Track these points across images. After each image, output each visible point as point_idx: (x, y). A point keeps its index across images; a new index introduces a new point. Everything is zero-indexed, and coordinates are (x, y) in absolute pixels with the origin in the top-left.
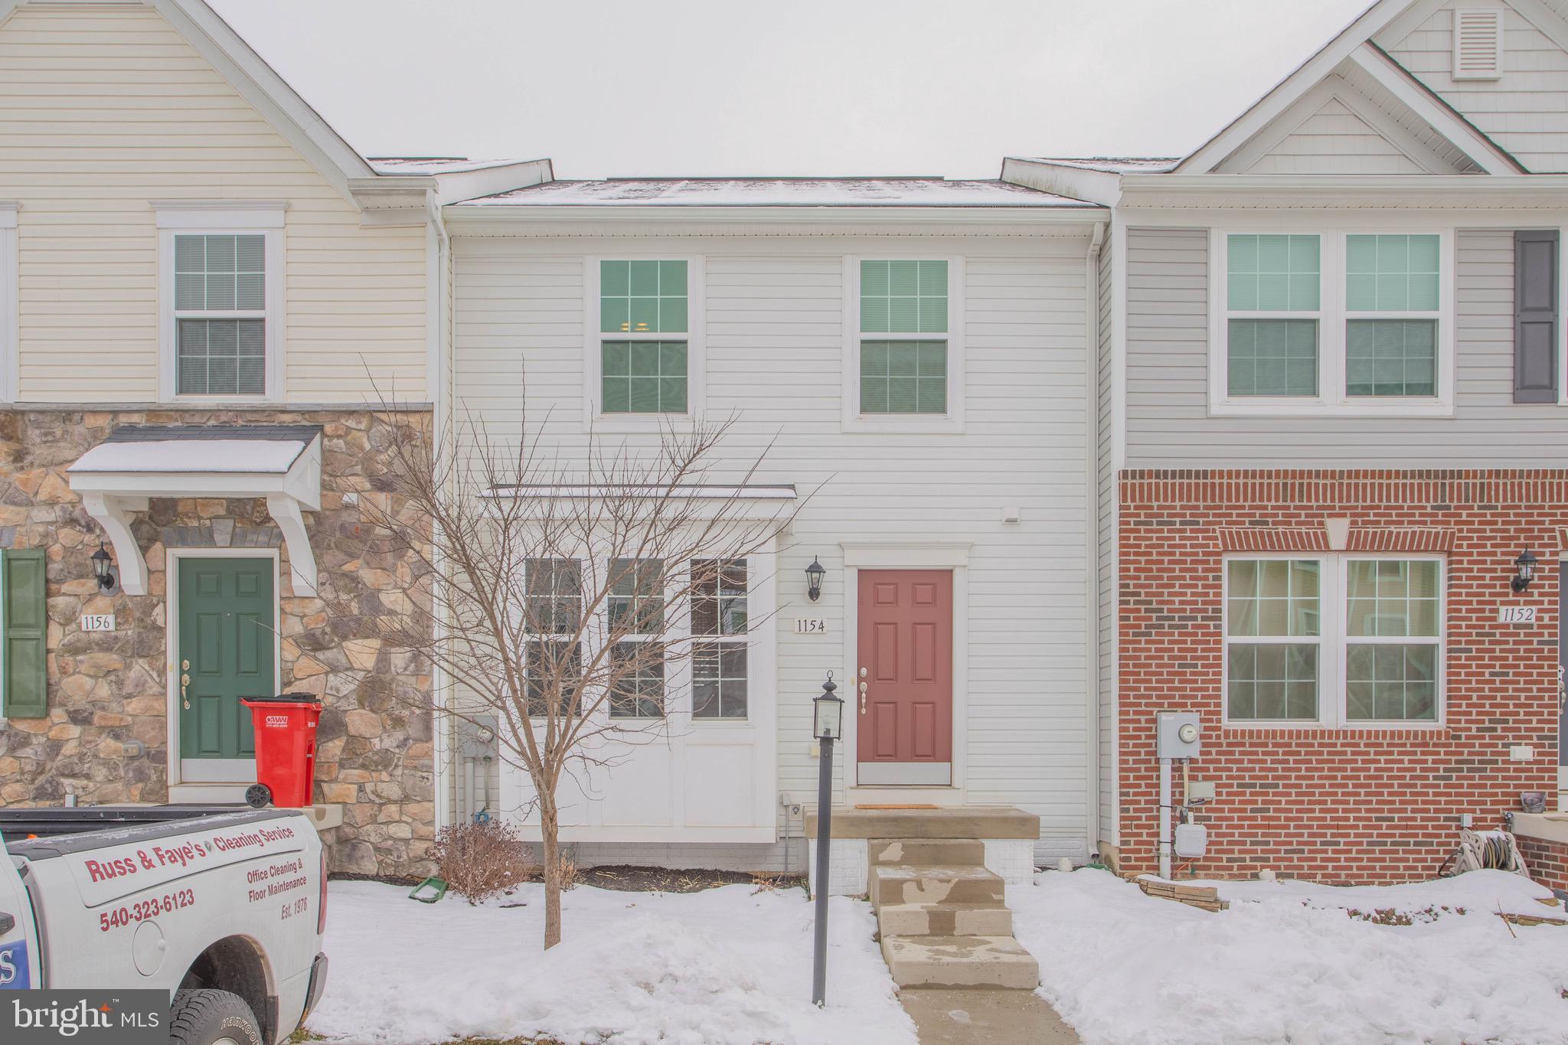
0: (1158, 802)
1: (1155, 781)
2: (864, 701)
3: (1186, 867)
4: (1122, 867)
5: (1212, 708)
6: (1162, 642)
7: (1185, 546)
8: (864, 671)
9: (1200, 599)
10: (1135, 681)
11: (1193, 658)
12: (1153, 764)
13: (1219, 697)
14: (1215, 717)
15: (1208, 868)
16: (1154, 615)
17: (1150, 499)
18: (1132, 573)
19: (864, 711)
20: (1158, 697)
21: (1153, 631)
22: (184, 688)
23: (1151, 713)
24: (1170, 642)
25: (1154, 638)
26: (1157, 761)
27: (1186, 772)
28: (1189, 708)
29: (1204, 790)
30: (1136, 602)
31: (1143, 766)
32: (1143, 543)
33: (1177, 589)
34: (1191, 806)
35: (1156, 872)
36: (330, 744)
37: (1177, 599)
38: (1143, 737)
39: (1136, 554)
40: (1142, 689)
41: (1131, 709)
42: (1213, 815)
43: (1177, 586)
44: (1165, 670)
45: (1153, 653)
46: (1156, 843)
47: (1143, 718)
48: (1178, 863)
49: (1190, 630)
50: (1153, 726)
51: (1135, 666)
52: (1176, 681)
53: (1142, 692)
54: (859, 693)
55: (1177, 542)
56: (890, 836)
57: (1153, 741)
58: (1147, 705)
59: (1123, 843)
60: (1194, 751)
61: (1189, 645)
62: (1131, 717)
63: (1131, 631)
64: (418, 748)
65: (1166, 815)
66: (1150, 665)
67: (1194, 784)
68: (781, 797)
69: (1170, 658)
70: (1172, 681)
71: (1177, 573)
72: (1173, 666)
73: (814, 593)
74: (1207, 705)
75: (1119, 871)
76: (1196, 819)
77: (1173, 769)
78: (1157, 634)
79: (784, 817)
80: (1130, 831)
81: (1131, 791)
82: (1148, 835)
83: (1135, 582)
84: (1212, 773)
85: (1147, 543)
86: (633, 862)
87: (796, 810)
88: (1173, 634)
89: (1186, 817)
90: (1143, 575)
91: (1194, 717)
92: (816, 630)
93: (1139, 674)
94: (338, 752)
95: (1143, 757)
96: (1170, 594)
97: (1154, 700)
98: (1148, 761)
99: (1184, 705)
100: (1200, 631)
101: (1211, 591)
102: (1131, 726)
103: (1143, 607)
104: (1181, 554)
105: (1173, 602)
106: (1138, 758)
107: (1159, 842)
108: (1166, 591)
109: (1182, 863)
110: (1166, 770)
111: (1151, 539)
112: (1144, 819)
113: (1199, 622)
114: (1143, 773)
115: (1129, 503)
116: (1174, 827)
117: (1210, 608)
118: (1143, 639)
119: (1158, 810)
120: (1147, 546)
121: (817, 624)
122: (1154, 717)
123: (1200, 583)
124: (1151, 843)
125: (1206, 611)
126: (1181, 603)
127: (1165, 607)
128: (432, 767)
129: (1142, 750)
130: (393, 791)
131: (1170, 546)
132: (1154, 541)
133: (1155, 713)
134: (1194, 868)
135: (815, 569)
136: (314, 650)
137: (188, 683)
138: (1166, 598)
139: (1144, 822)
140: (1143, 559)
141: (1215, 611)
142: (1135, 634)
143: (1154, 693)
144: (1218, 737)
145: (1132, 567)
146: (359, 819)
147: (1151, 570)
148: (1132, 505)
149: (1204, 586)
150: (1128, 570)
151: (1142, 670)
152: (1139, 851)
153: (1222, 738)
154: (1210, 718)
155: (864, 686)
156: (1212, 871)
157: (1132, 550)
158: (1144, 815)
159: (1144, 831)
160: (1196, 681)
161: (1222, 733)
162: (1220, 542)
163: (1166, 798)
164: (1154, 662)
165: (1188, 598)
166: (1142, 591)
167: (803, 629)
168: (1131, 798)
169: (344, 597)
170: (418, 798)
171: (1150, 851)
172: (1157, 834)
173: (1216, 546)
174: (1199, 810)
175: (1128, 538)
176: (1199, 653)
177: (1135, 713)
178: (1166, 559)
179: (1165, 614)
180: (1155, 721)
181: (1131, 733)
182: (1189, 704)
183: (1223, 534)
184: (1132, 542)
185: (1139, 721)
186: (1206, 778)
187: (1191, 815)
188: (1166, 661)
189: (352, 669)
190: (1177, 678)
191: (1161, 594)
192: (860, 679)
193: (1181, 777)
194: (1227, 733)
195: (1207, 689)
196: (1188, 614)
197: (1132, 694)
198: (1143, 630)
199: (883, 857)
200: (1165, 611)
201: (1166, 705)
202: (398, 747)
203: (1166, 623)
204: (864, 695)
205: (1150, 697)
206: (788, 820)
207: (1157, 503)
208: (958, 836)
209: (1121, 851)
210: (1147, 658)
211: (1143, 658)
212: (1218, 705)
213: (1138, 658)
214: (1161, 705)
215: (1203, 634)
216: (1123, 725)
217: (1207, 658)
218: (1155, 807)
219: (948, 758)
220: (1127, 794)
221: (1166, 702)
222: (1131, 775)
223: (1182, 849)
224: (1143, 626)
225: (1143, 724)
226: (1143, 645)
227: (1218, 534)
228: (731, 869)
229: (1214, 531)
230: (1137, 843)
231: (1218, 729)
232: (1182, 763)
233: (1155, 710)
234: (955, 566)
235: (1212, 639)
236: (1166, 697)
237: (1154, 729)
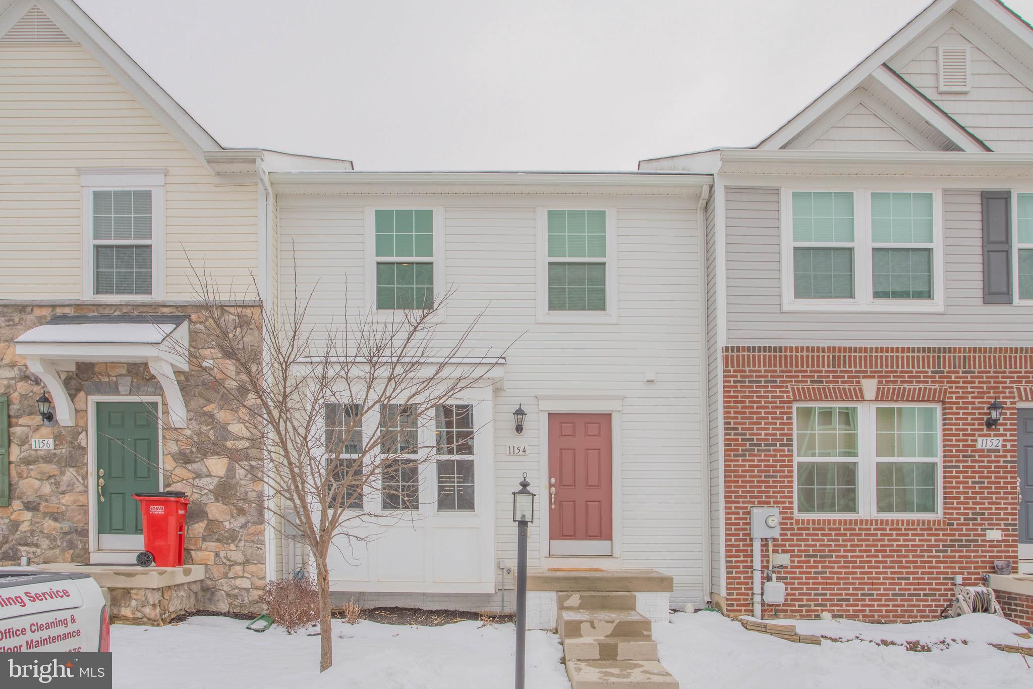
0: (752, 567)
1: (749, 553)
2: (553, 500)
3: (771, 611)
4: (728, 610)
5: (787, 505)
6: (753, 461)
7: (767, 397)
8: (553, 480)
9: (778, 432)
10: (735, 487)
11: (774, 471)
12: (748, 542)
13: (792, 497)
14: (789, 511)
15: (786, 611)
16: (748, 443)
17: (743, 366)
18: (732, 415)
19: (553, 506)
20: (751, 497)
21: (747, 453)
22: (100, 487)
23: (746, 508)
24: (759, 461)
25: (747, 458)
26: (751, 540)
27: (770, 548)
28: (772, 504)
29: (783, 559)
30: (736, 434)
31: (741, 543)
32: (740, 395)
33: (763, 426)
34: (774, 569)
35: (751, 614)
36: (196, 525)
37: (763, 432)
38: (741, 524)
39: (735, 402)
40: (740, 492)
41: (733, 505)
42: (789, 576)
43: (763, 423)
44: (755, 479)
45: (747, 468)
46: (750, 595)
47: (741, 511)
48: (766, 607)
49: (772, 453)
50: (748, 516)
51: (735, 476)
52: (763, 487)
53: (740, 494)
54: (550, 495)
55: (763, 394)
56: (572, 590)
57: (748, 527)
58: (743, 502)
59: (729, 594)
60: (776, 533)
61: (771, 463)
62: (733, 510)
63: (732, 453)
64: (253, 529)
65: (757, 576)
66: (745, 476)
67: (777, 555)
68: (499, 563)
69: (758, 471)
70: (761, 487)
71: (763, 415)
72: (761, 477)
73: (519, 429)
74: (784, 502)
75: (726, 613)
76: (778, 578)
77: (762, 546)
78: (750, 455)
79: (501, 576)
80: (733, 586)
81: (734, 559)
82: (745, 589)
83: (735, 421)
84: (788, 548)
85: (742, 395)
86: (401, 605)
87: (509, 571)
88: (760, 456)
89: (771, 577)
90: (740, 416)
91: (776, 511)
92: (521, 453)
93: (738, 482)
94: (201, 530)
95: (741, 537)
96: (758, 429)
97: (748, 499)
98: (745, 540)
99: (769, 503)
100: (778, 454)
101: (786, 427)
102: (733, 516)
103: (740, 438)
104: (765, 402)
105: (760, 434)
106: (738, 538)
107: (753, 594)
108: (755, 427)
109: (768, 608)
110: (757, 546)
111: (745, 392)
112: (742, 578)
113: (778, 447)
114: (741, 548)
115: (730, 368)
116: (762, 583)
117: (785, 438)
118: (740, 459)
119: (752, 573)
120: (742, 397)
121: (522, 449)
122: (748, 510)
123: (778, 422)
124: (748, 594)
125: (782, 440)
126: (766, 434)
127: (755, 438)
128: (264, 541)
129: (741, 533)
130: (238, 557)
131: (757, 397)
132: (747, 394)
133: (749, 508)
134: (776, 611)
135: (520, 412)
136: (186, 463)
137: (103, 484)
138: (755, 431)
139: (742, 580)
140: (739, 405)
141: (788, 440)
142: (735, 455)
143: (748, 495)
144: (791, 524)
145: (732, 411)
146: (216, 575)
147: (745, 413)
148: (732, 369)
149: (781, 424)
150: (730, 413)
151: (740, 479)
152: (739, 600)
153: (794, 524)
154: (786, 511)
155: (553, 490)
156: (789, 613)
157: (732, 400)
158: (742, 576)
159: (743, 587)
160: (776, 487)
161: (794, 521)
162: (791, 394)
163: (757, 565)
164: (748, 474)
165: (770, 432)
166: (740, 427)
167: (512, 452)
168: (734, 564)
169: (204, 428)
170: (255, 562)
171: (747, 600)
172: (752, 589)
173: (788, 397)
174: (779, 572)
175: (730, 392)
176: (778, 468)
177: (736, 508)
178: (755, 405)
179: (755, 442)
180: (749, 513)
181: (733, 521)
182: (772, 502)
183: (793, 389)
184: (732, 394)
185: (738, 513)
186: (784, 551)
187: (774, 576)
188: (756, 473)
189: (210, 476)
190: (763, 485)
191: (752, 429)
192: (551, 485)
193: (767, 551)
194: (797, 521)
195: (784, 492)
196: (770, 442)
197: (733, 495)
198: (740, 452)
199: (566, 604)
200: (755, 440)
201: (756, 503)
202: (241, 527)
203: (756, 448)
204: (553, 496)
205: (746, 497)
206: (503, 578)
207: (749, 368)
208: (616, 590)
209: (727, 600)
210: (743, 471)
211: (740, 471)
212: (791, 503)
213: (737, 471)
214: (753, 503)
215: (781, 456)
216: (727, 516)
217: (784, 472)
218: (749, 570)
219: (610, 538)
220: (731, 562)
221: (756, 500)
222: (734, 549)
223: (768, 599)
224: (740, 450)
225: (741, 515)
226: (741, 463)
227: (790, 389)
228: (466, 610)
229: (787, 387)
230: (737, 594)
231: (792, 518)
232: (768, 541)
233: (749, 506)
234: (613, 411)
235: (786, 459)
236: (756, 497)
237: (748, 518)
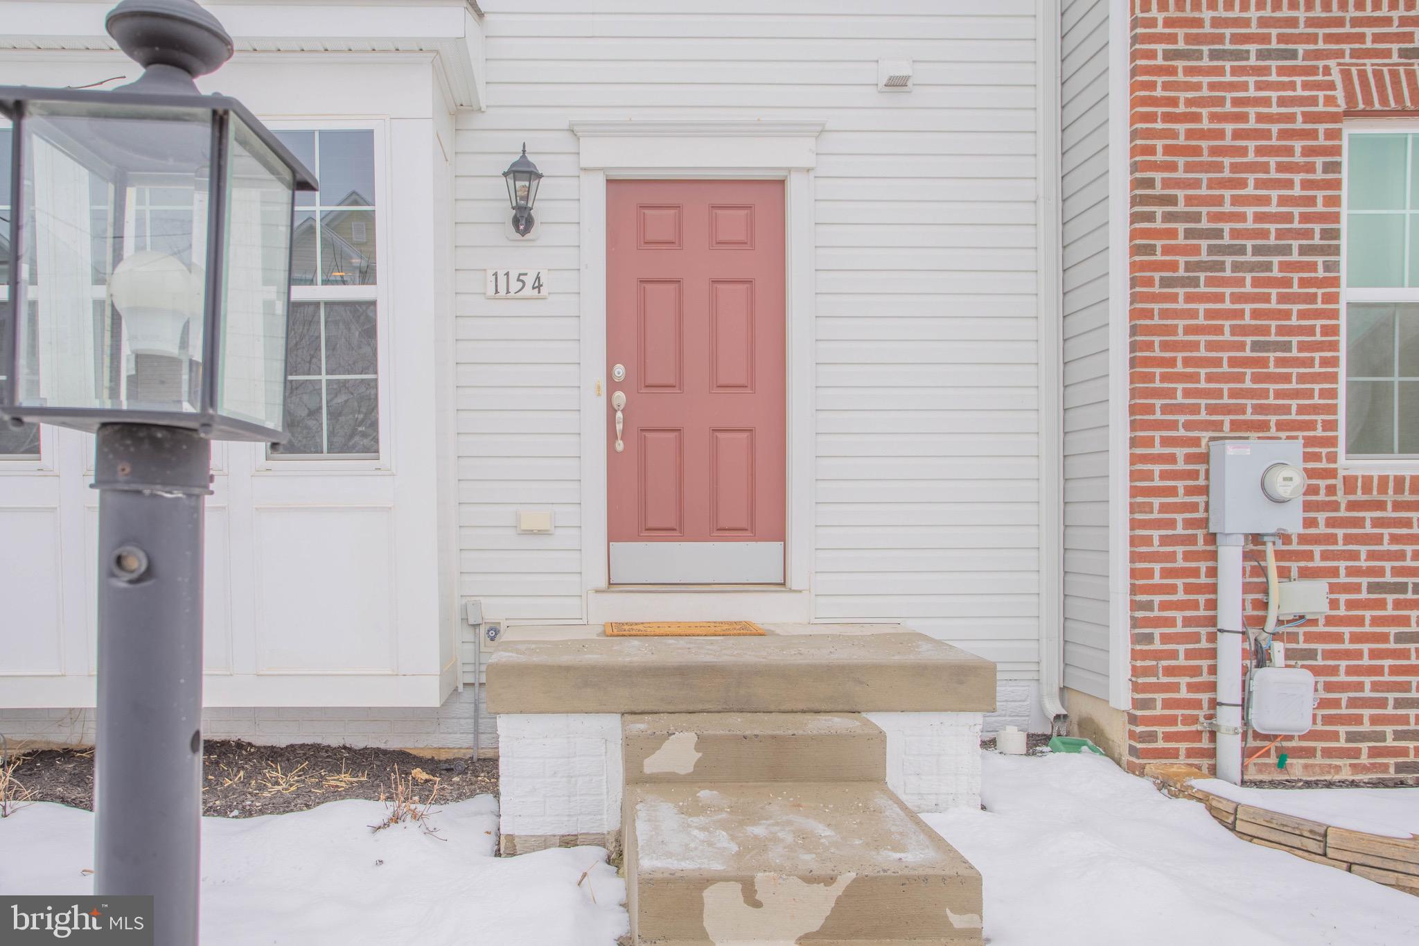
0: (1213, 621)
1: (1203, 580)
2: (619, 427)
3: (1267, 751)
4: (1133, 751)
5: (1319, 432)
6: (1219, 298)
7: (1266, 102)
8: (619, 371)
9: (1296, 211)
10: (1164, 378)
11: (1281, 331)
12: (1201, 546)
13: (1333, 409)
14: (1324, 451)
15: (1310, 753)
16: (1204, 244)
18: (1159, 157)
19: (620, 446)
20: (1212, 410)
21: (1202, 276)
23: (1196, 442)
24: (1236, 298)
25: (1202, 289)
26: (1212, 538)
27: (1272, 564)
28: (1273, 431)
29: (1306, 597)
30: (1168, 217)
31: (1180, 550)
32: (1183, 95)
33: (1250, 190)
34: (1281, 629)
35: (1205, 763)
37: (1250, 211)
38: (1181, 491)
39: (1168, 118)
40: (1179, 394)
41: (1157, 435)
42: (1320, 647)
43: (1251, 183)
44: (1225, 355)
45: (1201, 321)
46: (1205, 705)
47: (1180, 452)
48: (1252, 743)
49: (1276, 273)
50: (1201, 468)
51: (1165, 346)
52: (1248, 378)
53: (1180, 399)
54: (611, 411)
55: (1252, 93)
57: (1200, 499)
58: (1188, 426)
59: (1137, 704)
60: (1292, 521)
61: (1273, 305)
62: (1158, 449)
63: (1157, 276)
65: (1231, 650)
66: (1195, 346)
67: (1288, 585)
68: (465, 609)
69: (1235, 330)
70: (1240, 378)
71: (1251, 157)
72: (1241, 346)
73: (523, 220)
74: (1311, 425)
75: (1126, 757)
76: (1290, 654)
77: (1247, 556)
78: (1210, 282)
79: (470, 647)
80: (1153, 680)
81: (1157, 599)
82: (1192, 687)
83: (1166, 175)
84: (1317, 563)
85: (1190, 95)
87: (492, 633)
88: (1241, 283)
89: (1269, 654)
90: (1181, 161)
91: (1291, 450)
92: (525, 291)
93: (1172, 362)
95: (1180, 530)
96: (1236, 201)
97: (1203, 416)
98: (1192, 540)
99: (1263, 426)
100: (1296, 277)
101: (1320, 195)
102: (1157, 468)
103: (1181, 227)
104: (1260, 118)
105: (1242, 217)
106: (1170, 532)
107: (1214, 704)
108: (1227, 194)
109: (1258, 743)
110: (1231, 559)
111: (1198, 87)
112: (1182, 655)
113: (1295, 257)
114: (1180, 563)
115: (1153, 13)
116: (1245, 673)
117: (1317, 228)
118: (1181, 291)
119: (1212, 638)
120: (1189, 102)
121: (530, 280)
122: (1203, 449)
123: (1297, 178)
124: (1197, 704)
125: (1308, 234)
126: (1259, 217)
127: (1226, 227)
129: (1179, 517)
131: (1236, 102)
132: (1205, 92)
133: (1204, 442)
134: (1283, 754)
135: (523, 171)
138: (1228, 208)
139: (1182, 661)
140: (1181, 128)
141: (1326, 234)
142: (1165, 282)
143: (1203, 402)
144: (1331, 490)
145: (1159, 144)
147: (1197, 151)
148: (1160, 17)
149: (1306, 185)
150: (1151, 150)
151: (1180, 355)
152: (1172, 721)
153: (1339, 493)
154: (1318, 447)
155: (620, 397)
156: (1319, 760)
157: (1160, 110)
158: (1181, 648)
159: (1184, 681)
160: (1286, 378)
161: (1338, 483)
162: (1339, 95)
163: (1231, 610)
164: (1202, 339)
165: (1273, 208)
166: (1181, 194)
167: (502, 289)
168: (1156, 613)
171: (1195, 720)
172: (1213, 687)
173: (1330, 101)
174: (1293, 637)
175: (1152, 86)
176: (1294, 321)
177: (1166, 442)
178: (1229, 127)
179: (1227, 240)
180: (1204, 458)
181: (1157, 483)
182: (1272, 425)
183: (1347, 77)
184: (1159, 93)
185: (1172, 459)
186: (1305, 574)
187: (1278, 649)
188: (1227, 336)
190: (1249, 371)
191: (1219, 201)
192: (612, 386)
193: (1263, 571)
194: (1347, 482)
195: (1309, 394)
196: (1272, 241)
197: (1158, 403)
198: (1181, 272)
199: (653, 766)
200: (1226, 234)
201: (1227, 426)
203: (1229, 260)
204: (619, 415)
205: (1195, 409)
206: (478, 652)
207: (1211, 14)
209: (1133, 720)
210: (1188, 330)
211: (1180, 331)
212: (1331, 425)
213: (1172, 330)
214: (1218, 426)
215: (1303, 283)
216: (1137, 467)
217: (1311, 331)
218: (1203, 631)
219: (779, 533)
220: (1148, 606)
221: (1227, 419)
222: (1157, 567)
223: (1263, 719)
224: (1182, 266)
225: (1181, 465)
226: (1181, 305)
227: (1335, 78)
228: (374, 743)
229: (1327, 71)
230: (1167, 704)
231: (1332, 474)
232: (1264, 543)
233: (1205, 435)
234: (789, 170)
235: (1320, 292)
236: (1227, 410)
237: (1202, 475)
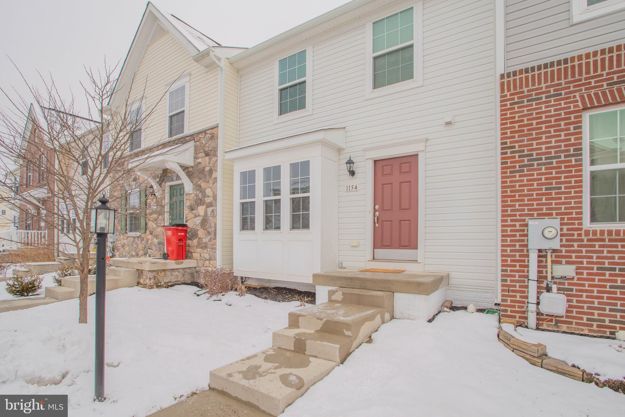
0: (527, 277)
1: (526, 264)
2: (376, 221)
3: (551, 321)
4: (501, 315)
5: (575, 216)
6: (532, 175)
7: (549, 111)
8: (377, 207)
9: (563, 144)
10: (511, 201)
11: (557, 183)
12: (525, 253)
13: (581, 208)
14: (576, 222)
15: (570, 323)
16: (526, 159)
17: (521, 87)
18: (509, 135)
19: (377, 225)
20: (529, 210)
21: (525, 169)
23: (524, 220)
24: (539, 174)
25: (526, 173)
26: (528, 251)
27: (550, 259)
28: (554, 216)
29: (568, 270)
30: (512, 152)
31: (517, 254)
32: (517, 115)
34: (555, 281)
36: (194, 240)
37: (543, 146)
38: (518, 236)
39: (512, 123)
41: (509, 218)
42: (575, 288)
43: (544, 138)
44: (535, 193)
45: (525, 183)
46: (526, 303)
47: (518, 224)
49: (555, 165)
50: (526, 228)
51: (512, 191)
52: (544, 199)
53: (517, 207)
54: (374, 217)
55: (544, 109)
57: (525, 238)
58: (520, 215)
59: (503, 301)
60: (556, 244)
61: (554, 175)
62: (509, 223)
63: (509, 170)
64: (213, 241)
66: (523, 190)
67: (557, 266)
68: (339, 264)
69: (538, 184)
70: (541, 199)
72: (541, 189)
73: (352, 173)
74: (570, 213)
76: (559, 289)
77: (539, 256)
78: (528, 170)
80: (508, 293)
81: (509, 269)
82: (521, 297)
83: (511, 140)
84: (574, 259)
85: (520, 114)
88: (540, 169)
89: (551, 288)
90: (517, 135)
91: (557, 223)
92: (354, 189)
94: (196, 243)
95: (518, 248)
96: (538, 144)
97: (526, 212)
98: (521, 251)
99: (550, 214)
100: (563, 165)
101: (572, 137)
102: (509, 229)
103: (517, 155)
105: (540, 149)
106: (514, 248)
107: (528, 303)
108: (535, 142)
109: (548, 317)
110: (533, 257)
111: (523, 112)
112: (517, 287)
113: (563, 159)
114: (518, 258)
115: (506, 92)
116: (539, 293)
117: (572, 148)
118: (517, 174)
119: (527, 282)
120: (519, 117)
121: (354, 187)
122: (526, 223)
123: (562, 133)
125: (568, 151)
126: (547, 148)
127: (534, 153)
128: (216, 248)
129: (517, 244)
130: (207, 256)
131: (538, 113)
132: (526, 113)
133: (526, 220)
134: (557, 322)
135: (350, 162)
136: (192, 210)
138: (535, 146)
140: (517, 125)
141: (576, 150)
142: (511, 172)
143: (526, 208)
144: (580, 235)
145: (509, 131)
146: (200, 265)
147: (523, 131)
148: (508, 94)
149: (567, 135)
150: (506, 133)
151: (517, 194)
152: (514, 306)
153: (583, 236)
154: (572, 222)
155: (377, 213)
156: (574, 326)
157: (509, 121)
158: (517, 285)
159: (518, 295)
160: (560, 198)
161: (583, 232)
162: (580, 103)
164: (526, 188)
165: (552, 144)
166: (517, 145)
167: (348, 189)
168: (509, 273)
169: (198, 192)
170: (213, 259)
172: (527, 297)
173: (576, 106)
174: (562, 284)
175: (506, 114)
176: (562, 180)
177: (512, 220)
179: (534, 157)
180: (526, 225)
181: (509, 233)
182: (554, 214)
183: (582, 97)
184: (509, 116)
185: (514, 226)
186: (568, 263)
187: (554, 287)
188: (535, 187)
189: (199, 216)
190: (544, 197)
191: (531, 145)
192: (375, 211)
193: (546, 261)
194: (587, 233)
195: (569, 203)
196: (553, 155)
197: (509, 209)
200: (534, 155)
201: (535, 215)
202: (209, 241)
203: (535, 163)
204: (377, 217)
205: (523, 210)
207: (527, 89)
209: (501, 305)
210: (520, 186)
211: (517, 186)
212: (579, 213)
213: (514, 186)
214: (532, 215)
215: (566, 167)
216: (503, 228)
217: (570, 182)
219: (415, 248)
220: (506, 271)
221: (535, 213)
222: (509, 259)
223: (545, 308)
224: (518, 167)
225: (518, 228)
226: (518, 178)
227: (578, 98)
229: (575, 97)
230: (512, 301)
231: (581, 229)
232: (547, 252)
233: (527, 218)
234: (419, 151)
235: (573, 169)
236: (535, 210)
237: (526, 230)
